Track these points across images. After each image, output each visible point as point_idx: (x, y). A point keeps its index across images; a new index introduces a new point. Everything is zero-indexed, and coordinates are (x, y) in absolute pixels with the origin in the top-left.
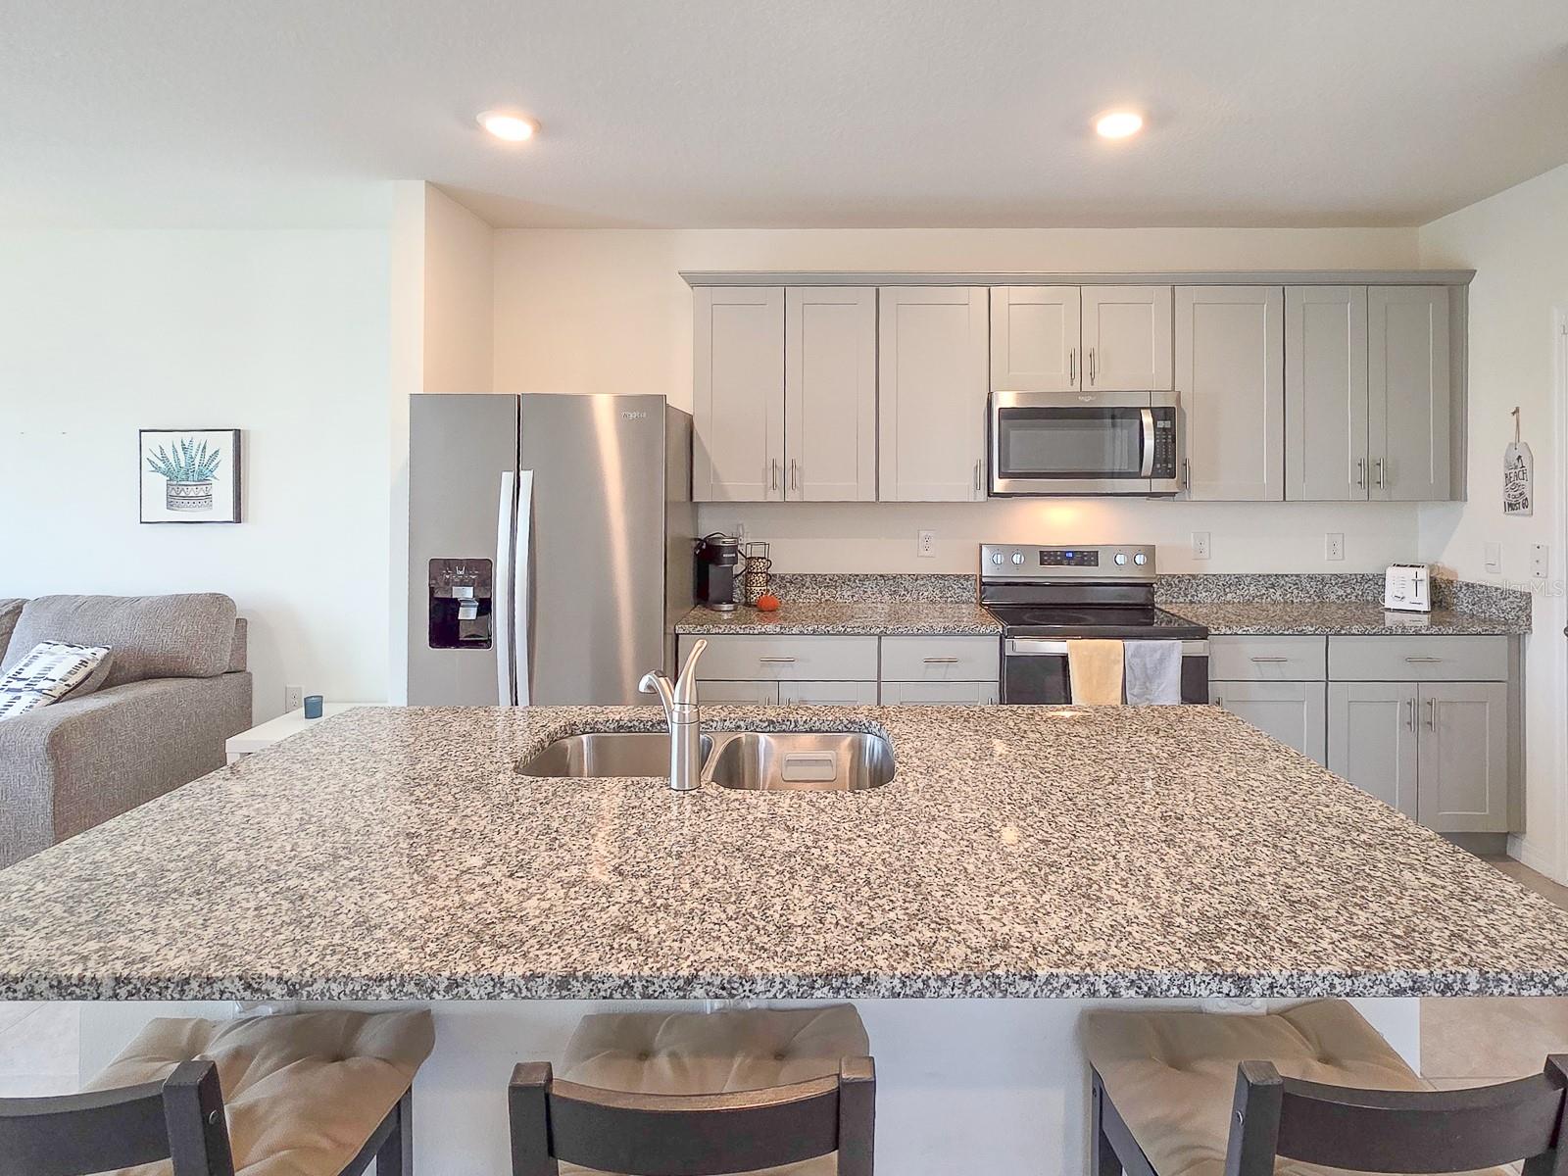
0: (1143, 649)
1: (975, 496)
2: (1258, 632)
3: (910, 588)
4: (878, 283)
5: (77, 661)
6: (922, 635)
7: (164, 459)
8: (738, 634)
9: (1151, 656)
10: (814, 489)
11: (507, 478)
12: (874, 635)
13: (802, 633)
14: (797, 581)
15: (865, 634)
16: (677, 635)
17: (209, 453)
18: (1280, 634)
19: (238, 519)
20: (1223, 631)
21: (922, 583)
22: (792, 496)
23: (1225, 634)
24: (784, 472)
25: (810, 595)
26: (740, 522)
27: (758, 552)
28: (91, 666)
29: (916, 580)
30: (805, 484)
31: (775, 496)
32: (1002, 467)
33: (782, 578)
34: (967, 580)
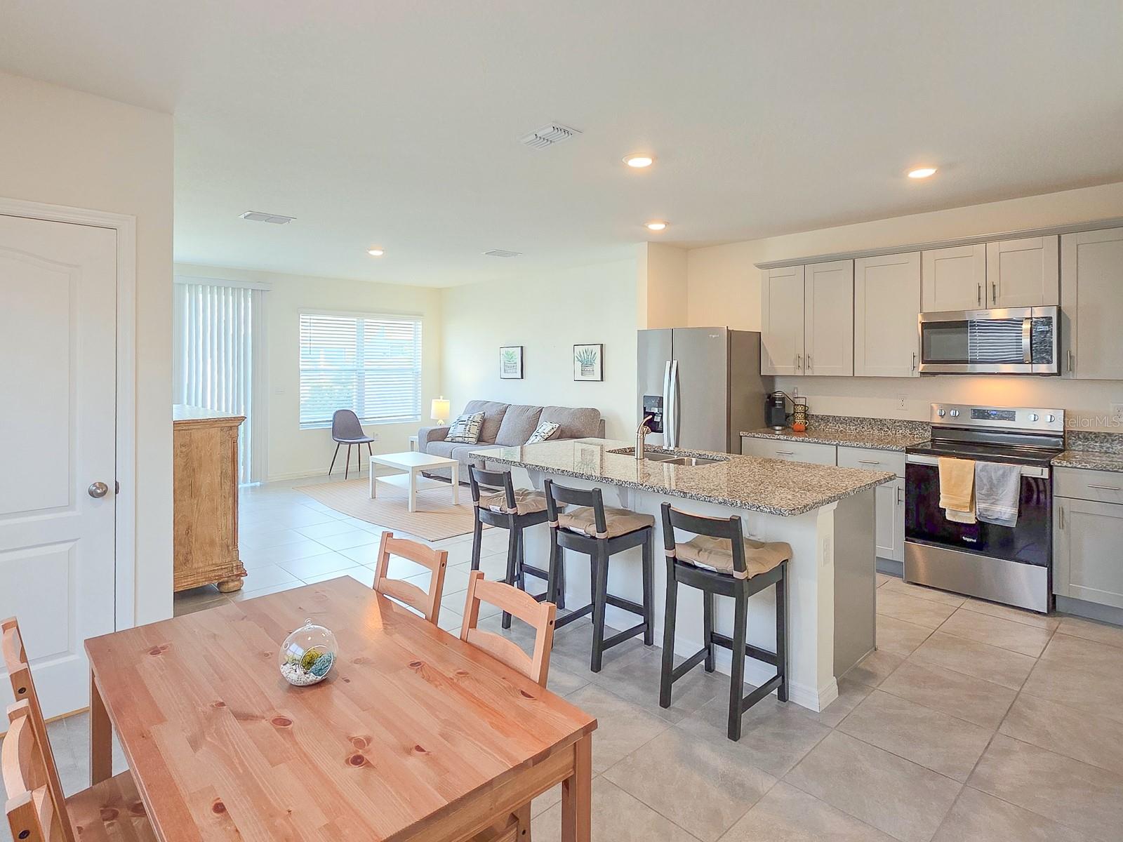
0: (989, 467)
1: (912, 373)
2: (1095, 468)
3: (890, 427)
4: (853, 257)
5: (551, 427)
6: (859, 447)
7: (581, 356)
8: (767, 438)
9: (995, 472)
10: (819, 369)
11: (668, 363)
12: (833, 445)
13: (796, 441)
14: (825, 419)
15: (829, 444)
16: (741, 437)
17: (593, 353)
18: (1115, 471)
19: (602, 380)
20: (1065, 464)
21: (898, 424)
22: (808, 373)
23: (1066, 467)
24: (804, 360)
25: (831, 428)
26: (796, 386)
27: (802, 402)
28: (555, 429)
29: (895, 422)
30: (815, 366)
31: (800, 373)
32: (925, 356)
33: (817, 417)
34: (928, 425)
